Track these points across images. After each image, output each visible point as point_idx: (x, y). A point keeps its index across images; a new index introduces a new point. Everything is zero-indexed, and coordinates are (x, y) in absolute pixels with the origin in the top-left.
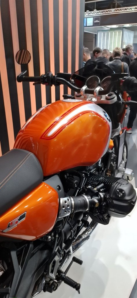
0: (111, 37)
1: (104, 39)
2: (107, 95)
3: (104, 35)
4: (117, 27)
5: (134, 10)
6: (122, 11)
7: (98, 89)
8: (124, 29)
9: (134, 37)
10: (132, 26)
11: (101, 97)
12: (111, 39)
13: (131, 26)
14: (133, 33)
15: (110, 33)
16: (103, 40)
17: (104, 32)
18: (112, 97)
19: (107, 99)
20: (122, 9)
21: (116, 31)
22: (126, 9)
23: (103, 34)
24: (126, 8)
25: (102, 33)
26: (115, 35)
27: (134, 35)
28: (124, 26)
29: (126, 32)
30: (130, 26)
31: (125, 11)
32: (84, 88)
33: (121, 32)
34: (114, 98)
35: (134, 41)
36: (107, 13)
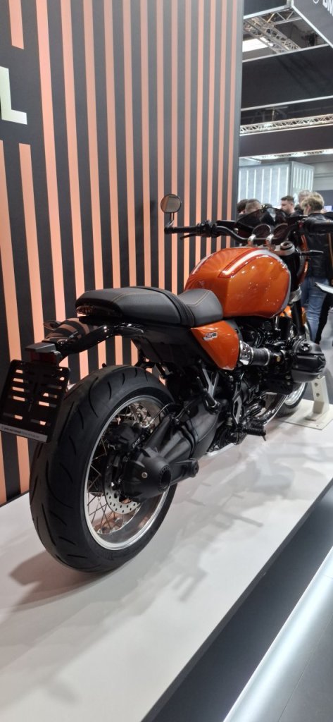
0: (267, 179)
1: (251, 183)
2: (282, 244)
3: (252, 177)
4: (277, 157)
5: (311, 123)
6: (287, 126)
7: (271, 237)
8: (293, 162)
9: (315, 178)
10: (309, 155)
11: (275, 248)
12: (267, 184)
13: (307, 155)
14: (313, 170)
15: (263, 170)
16: (249, 184)
17: (252, 169)
18: (288, 246)
19: (282, 249)
20: (287, 123)
21: (276, 167)
22: (294, 123)
23: (250, 172)
24: (295, 120)
25: (248, 172)
26: (275, 174)
27: (314, 174)
28: (293, 156)
29: (298, 169)
30: (304, 155)
31: (294, 125)
32: (253, 237)
33: (288, 168)
34: (291, 248)
35: (314, 185)
36: (254, 130)
